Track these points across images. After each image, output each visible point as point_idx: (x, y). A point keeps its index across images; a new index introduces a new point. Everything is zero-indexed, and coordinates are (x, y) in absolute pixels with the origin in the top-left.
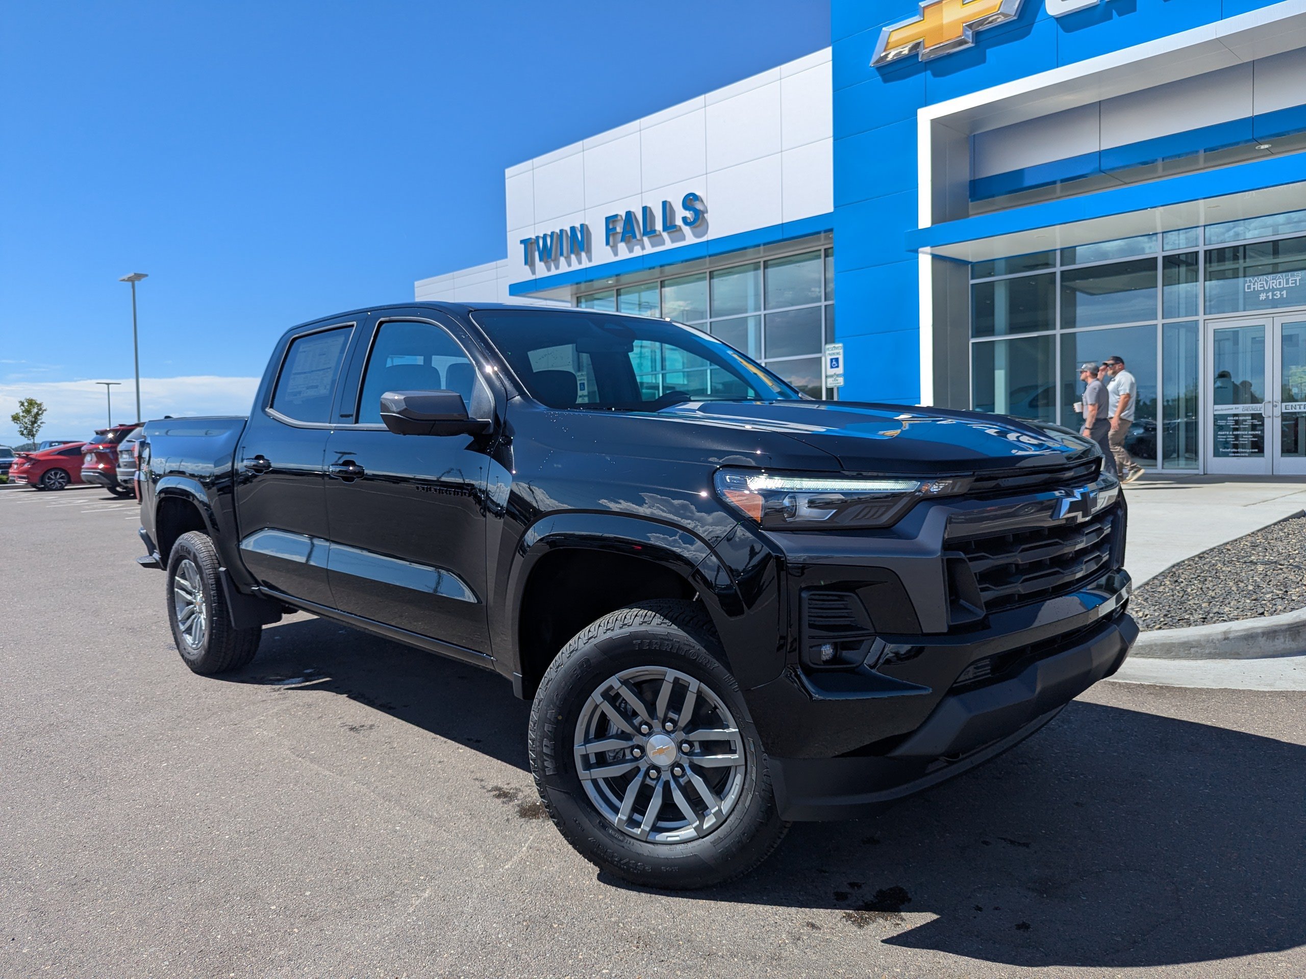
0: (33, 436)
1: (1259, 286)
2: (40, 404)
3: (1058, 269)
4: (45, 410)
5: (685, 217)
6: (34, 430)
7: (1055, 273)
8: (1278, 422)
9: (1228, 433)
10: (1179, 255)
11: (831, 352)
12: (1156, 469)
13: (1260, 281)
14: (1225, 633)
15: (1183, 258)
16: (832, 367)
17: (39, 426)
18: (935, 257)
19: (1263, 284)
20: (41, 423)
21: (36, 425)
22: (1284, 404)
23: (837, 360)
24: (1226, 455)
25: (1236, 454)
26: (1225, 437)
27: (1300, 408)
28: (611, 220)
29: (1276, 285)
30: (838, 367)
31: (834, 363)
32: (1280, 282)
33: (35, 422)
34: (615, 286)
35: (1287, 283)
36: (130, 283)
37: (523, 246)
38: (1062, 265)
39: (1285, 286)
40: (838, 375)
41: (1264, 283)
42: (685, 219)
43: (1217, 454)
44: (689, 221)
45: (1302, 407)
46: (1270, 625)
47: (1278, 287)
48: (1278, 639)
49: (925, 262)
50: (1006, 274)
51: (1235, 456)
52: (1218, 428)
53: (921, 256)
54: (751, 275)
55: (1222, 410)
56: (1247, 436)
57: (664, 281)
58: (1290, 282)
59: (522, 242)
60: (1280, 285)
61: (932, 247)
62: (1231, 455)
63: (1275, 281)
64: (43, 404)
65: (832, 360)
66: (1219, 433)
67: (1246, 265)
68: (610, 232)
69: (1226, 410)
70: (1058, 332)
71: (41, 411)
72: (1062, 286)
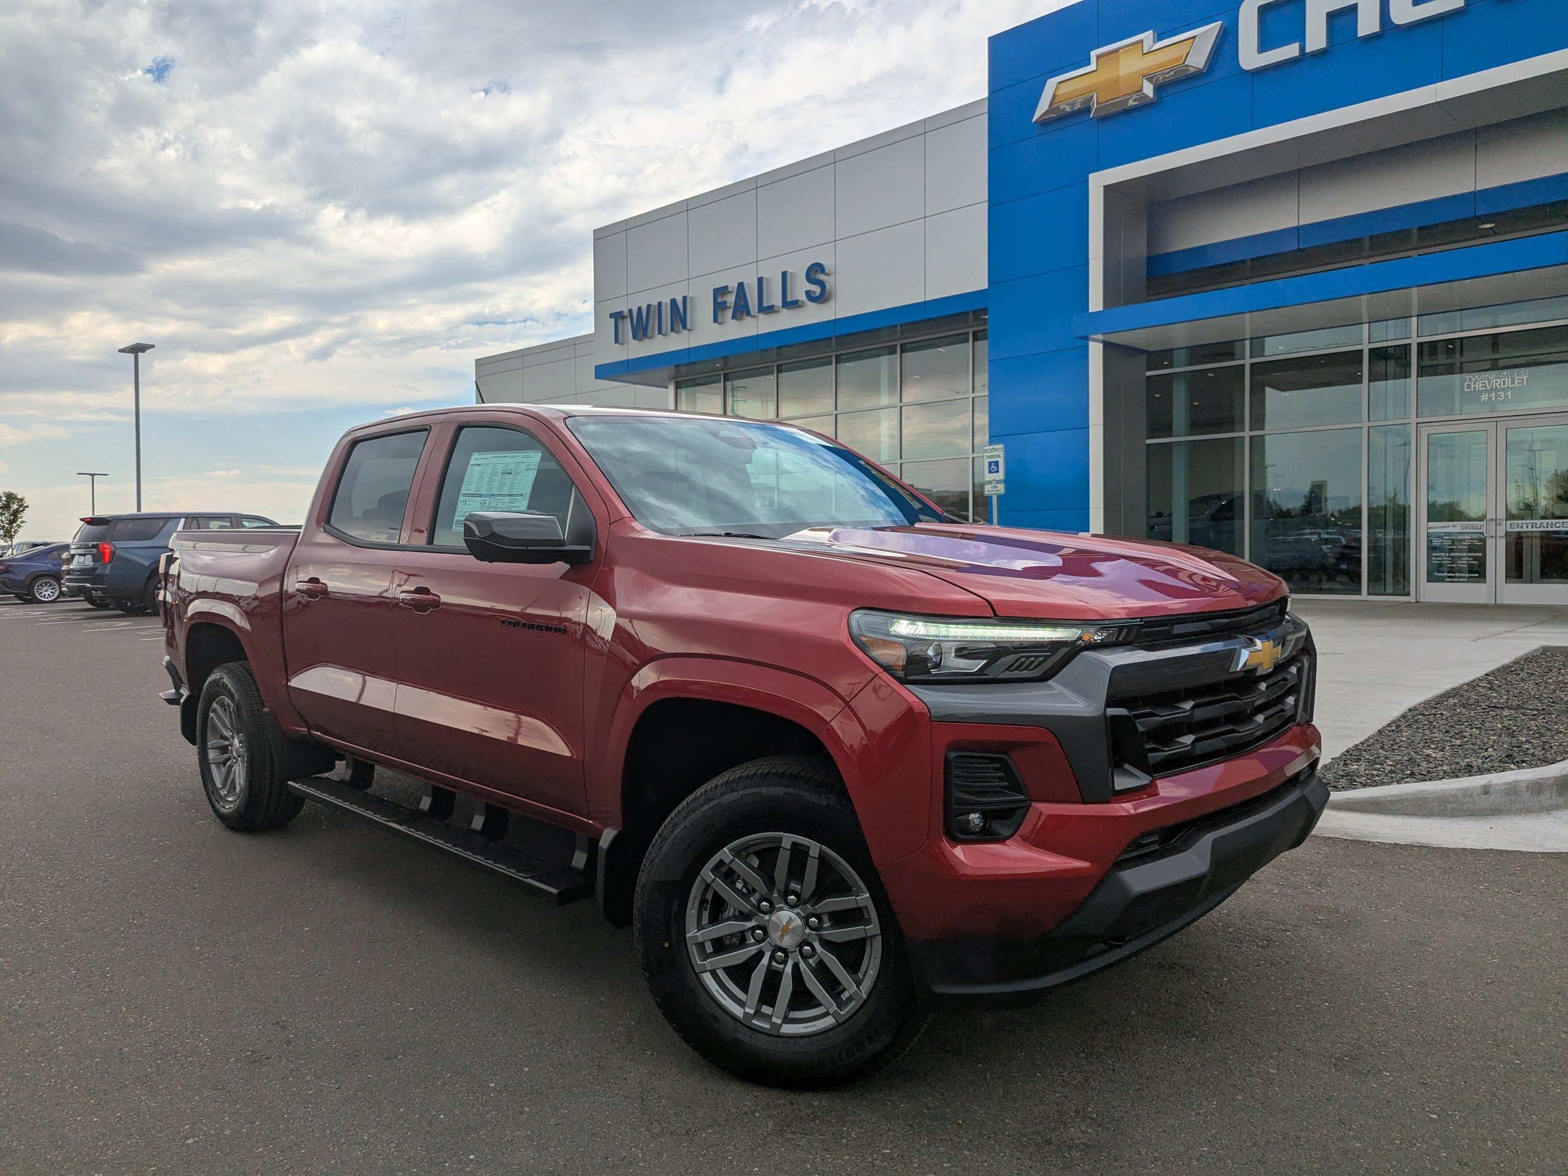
0: (11, 537)
1: (1480, 385)
2: (22, 500)
3: (1247, 361)
4: (27, 507)
5: (809, 291)
6: (13, 530)
7: (1244, 365)
8: (1502, 543)
9: (1444, 554)
10: (1387, 347)
11: (989, 454)
12: (1361, 594)
13: (1482, 379)
14: (1485, 786)
15: (1391, 351)
16: (990, 472)
17: (19, 526)
18: (1107, 345)
19: (1485, 383)
20: (21, 522)
21: (15, 525)
22: (1509, 522)
23: (997, 463)
24: (1441, 580)
25: (1452, 579)
26: (1440, 559)
27: (1527, 527)
28: (720, 292)
29: (1500, 385)
30: (997, 471)
31: (993, 467)
32: (1504, 382)
33: (14, 521)
34: (722, 370)
35: (1513, 382)
36: (132, 356)
37: (613, 320)
38: (1251, 357)
39: (1510, 386)
40: (998, 482)
41: (1487, 381)
42: (808, 293)
43: (1431, 578)
44: (813, 295)
45: (1530, 526)
46: (1534, 778)
47: (1502, 386)
48: (1543, 794)
49: (1096, 352)
50: (1186, 366)
51: (1452, 582)
52: (1431, 549)
53: (1091, 344)
54: (884, 360)
55: (1437, 528)
56: (1465, 559)
57: (781, 365)
58: (1516, 381)
59: (611, 316)
60: (1504, 384)
61: (1103, 334)
62: (1447, 580)
63: (1499, 380)
64: (26, 499)
65: (990, 463)
66: (1434, 554)
67: (1462, 360)
68: (719, 308)
69: (1441, 527)
70: (1247, 434)
71: (22, 507)
72: (1251, 380)
